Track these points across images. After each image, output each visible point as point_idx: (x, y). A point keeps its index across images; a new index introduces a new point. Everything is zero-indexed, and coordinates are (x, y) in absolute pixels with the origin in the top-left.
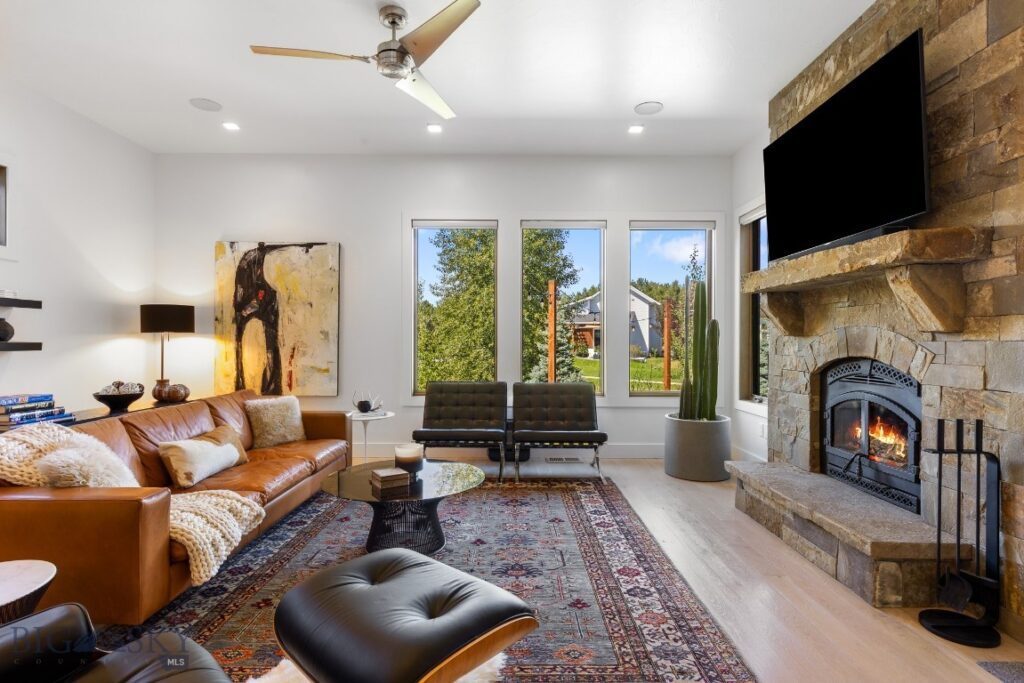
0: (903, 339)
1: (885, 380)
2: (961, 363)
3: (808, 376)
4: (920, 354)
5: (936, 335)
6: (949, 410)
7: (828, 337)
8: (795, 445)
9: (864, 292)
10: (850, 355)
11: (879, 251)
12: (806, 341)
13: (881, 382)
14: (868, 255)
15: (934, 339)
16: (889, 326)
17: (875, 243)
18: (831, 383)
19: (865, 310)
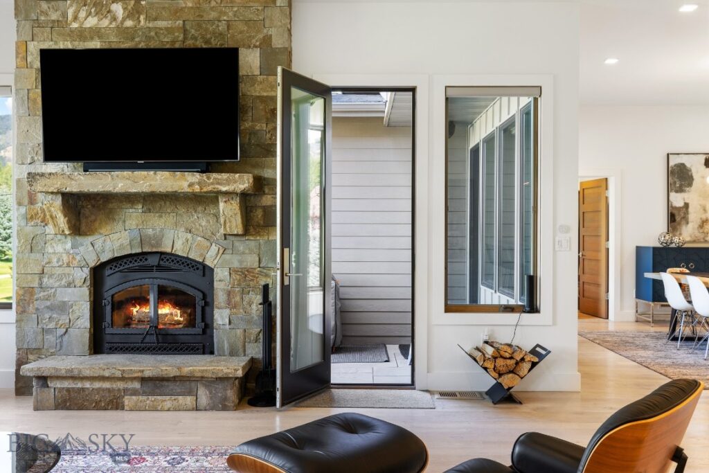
0: (199, 238)
1: (173, 268)
2: (243, 253)
3: (87, 271)
4: (214, 248)
5: (227, 236)
6: (236, 282)
7: (115, 236)
8: (66, 338)
9: (163, 203)
10: (144, 250)
11: (228, 182)
12: (87, 240)
13: (168, 269)
14: (218, 184)
15: (225, 239)
16: (187, 229)
17: (226, 177)
18: (109, 276)
19: (161, 216)
